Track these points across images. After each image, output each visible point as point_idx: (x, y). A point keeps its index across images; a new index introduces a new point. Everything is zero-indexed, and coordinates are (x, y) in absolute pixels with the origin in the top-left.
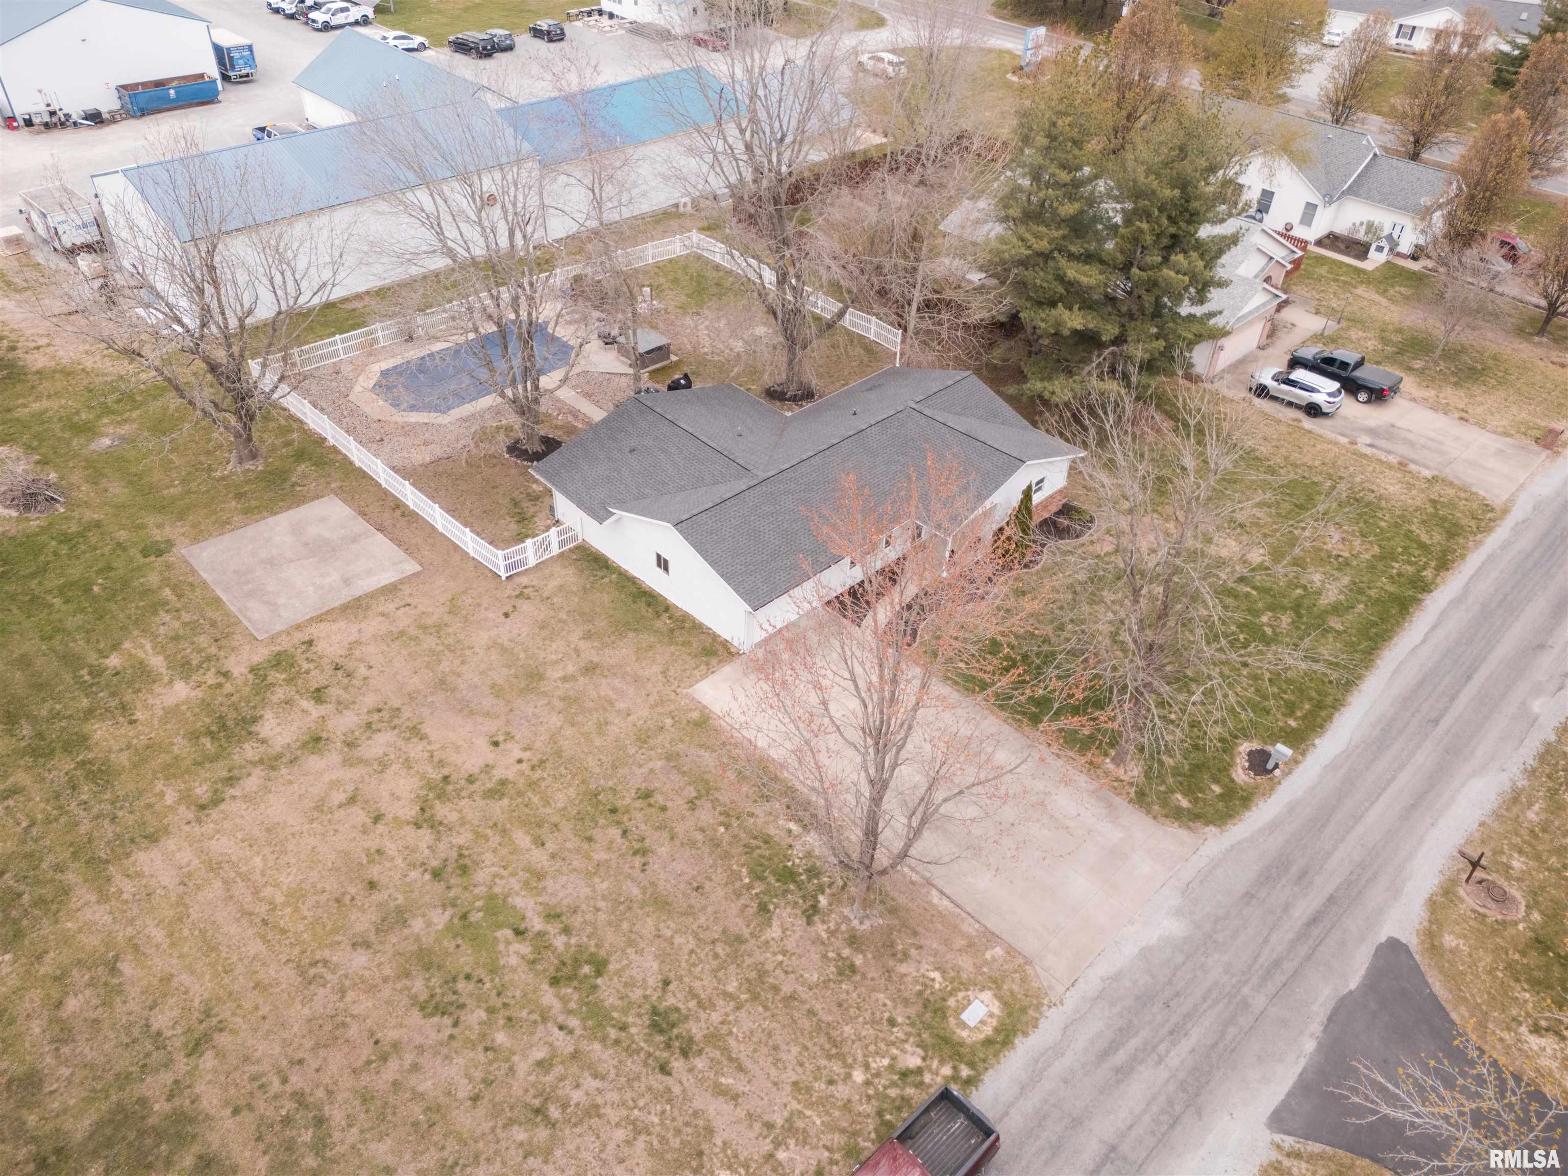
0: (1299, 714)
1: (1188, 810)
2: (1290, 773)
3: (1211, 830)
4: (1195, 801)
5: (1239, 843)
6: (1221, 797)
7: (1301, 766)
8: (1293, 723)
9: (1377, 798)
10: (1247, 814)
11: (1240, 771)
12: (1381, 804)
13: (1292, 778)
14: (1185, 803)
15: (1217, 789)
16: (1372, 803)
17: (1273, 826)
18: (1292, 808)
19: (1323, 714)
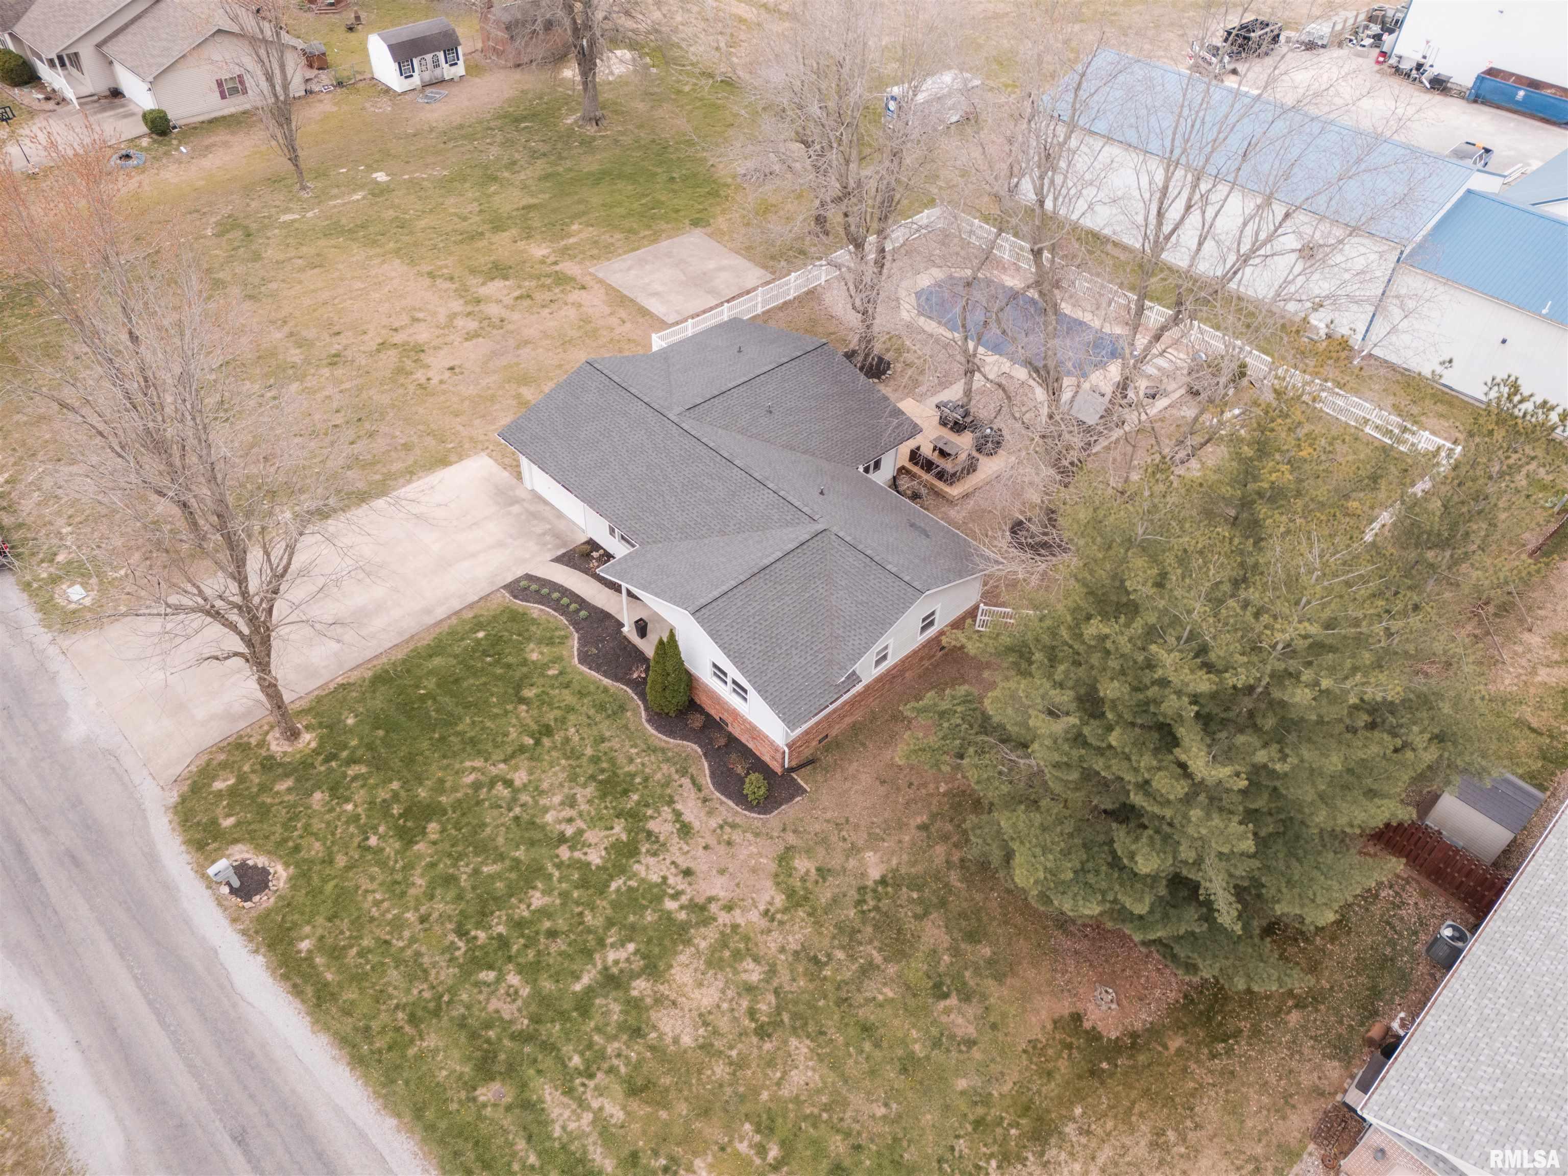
0: (319, 960)
1: (210, 785)
2: (220, 904)
3: (173, 797)
4: (219, 794)
5: (145, 818)
6: (214, 822)
7: (225, 923)
8: (305, 945)
9: (140, 988)
10: (179, 840)
11: (246, 856)
12: (130, 988)
13: (212, 905)
14: (219, 785)
15: (227, 823)
16: (135, 978)
17: (152, 859)
18: (168, 887)
19: (309, 990)
